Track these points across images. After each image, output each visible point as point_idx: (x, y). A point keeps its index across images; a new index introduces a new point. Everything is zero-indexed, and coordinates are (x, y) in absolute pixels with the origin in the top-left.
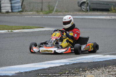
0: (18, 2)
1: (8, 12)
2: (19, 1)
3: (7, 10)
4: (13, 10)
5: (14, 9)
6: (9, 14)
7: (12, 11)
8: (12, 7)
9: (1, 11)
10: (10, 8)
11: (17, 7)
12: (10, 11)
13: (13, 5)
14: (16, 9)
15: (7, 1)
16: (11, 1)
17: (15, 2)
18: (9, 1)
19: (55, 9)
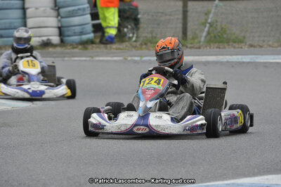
0: (81, 12)
1: (46, 44)
2: (84, 9)
3: (45, 38)
4: (64, 36)
5: (67, 33)
6: (51, 49)
7: (62, 41)
8: (62, 29)
10: (56, 31)
11: (78, 29)
12: (55, 39)
13: (66, 21)
14: (75, 34)
15: (45, 10)
16: (58, 10)
17: (69, 12)
18: (52, 9)
19: (204, 34)
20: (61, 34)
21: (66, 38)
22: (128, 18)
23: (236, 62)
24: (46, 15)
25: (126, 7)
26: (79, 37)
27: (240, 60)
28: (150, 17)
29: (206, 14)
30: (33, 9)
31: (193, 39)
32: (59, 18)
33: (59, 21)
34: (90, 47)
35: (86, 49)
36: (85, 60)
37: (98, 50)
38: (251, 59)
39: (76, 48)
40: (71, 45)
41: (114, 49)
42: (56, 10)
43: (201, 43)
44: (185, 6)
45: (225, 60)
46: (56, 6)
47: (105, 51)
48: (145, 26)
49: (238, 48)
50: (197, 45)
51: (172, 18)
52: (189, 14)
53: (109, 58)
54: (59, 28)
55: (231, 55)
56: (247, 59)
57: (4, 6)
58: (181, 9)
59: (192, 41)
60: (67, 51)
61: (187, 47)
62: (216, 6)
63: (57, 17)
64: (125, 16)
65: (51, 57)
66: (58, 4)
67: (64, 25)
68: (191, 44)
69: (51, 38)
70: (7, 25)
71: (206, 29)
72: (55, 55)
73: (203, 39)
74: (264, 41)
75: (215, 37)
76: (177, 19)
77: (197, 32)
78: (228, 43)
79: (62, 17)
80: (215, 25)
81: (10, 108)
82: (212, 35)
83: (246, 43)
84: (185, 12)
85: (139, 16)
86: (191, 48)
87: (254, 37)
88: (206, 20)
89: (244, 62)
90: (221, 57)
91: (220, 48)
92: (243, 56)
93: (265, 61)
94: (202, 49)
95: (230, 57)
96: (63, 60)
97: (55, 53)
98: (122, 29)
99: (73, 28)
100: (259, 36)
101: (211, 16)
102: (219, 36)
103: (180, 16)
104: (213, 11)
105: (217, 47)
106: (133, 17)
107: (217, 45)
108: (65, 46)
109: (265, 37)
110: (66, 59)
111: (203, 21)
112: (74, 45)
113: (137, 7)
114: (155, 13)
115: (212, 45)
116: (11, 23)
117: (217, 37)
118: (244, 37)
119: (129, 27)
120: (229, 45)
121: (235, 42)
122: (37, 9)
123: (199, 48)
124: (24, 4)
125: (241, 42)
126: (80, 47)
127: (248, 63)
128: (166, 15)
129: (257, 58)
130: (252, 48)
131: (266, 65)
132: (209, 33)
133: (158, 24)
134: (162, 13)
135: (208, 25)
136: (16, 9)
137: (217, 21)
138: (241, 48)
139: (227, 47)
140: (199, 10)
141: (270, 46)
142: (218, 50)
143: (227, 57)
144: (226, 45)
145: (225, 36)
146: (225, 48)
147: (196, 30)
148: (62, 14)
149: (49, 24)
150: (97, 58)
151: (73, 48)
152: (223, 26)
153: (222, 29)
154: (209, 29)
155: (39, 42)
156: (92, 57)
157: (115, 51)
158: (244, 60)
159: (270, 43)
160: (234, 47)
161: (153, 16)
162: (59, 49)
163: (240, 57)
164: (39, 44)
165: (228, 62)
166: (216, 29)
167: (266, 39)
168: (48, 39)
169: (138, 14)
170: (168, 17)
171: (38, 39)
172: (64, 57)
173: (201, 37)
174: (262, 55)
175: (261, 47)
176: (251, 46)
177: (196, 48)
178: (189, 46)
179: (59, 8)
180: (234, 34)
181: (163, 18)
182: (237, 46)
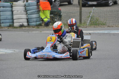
1: (22, 26)
3: (21, 24)
6: (24, 28)
7: (28, 25)
8: (28, 19)
9: (13, 24)
11: (35, 20)
12: (26, 24)
13: (30, 16)
14: (34, 22)
15: (21, 12)
16: (27, 12)
17: (31, 12)
18: (24, 11)
19: (89, 21)
20: (28, 22)
21: (30, 23)
22: (56, 15)
23: (102, 33)
24: (21, 14)
25: (56, 10)
26: (36, 23)
27: (103, 32)
28: (66, 14)
29: (90, 13)
30: (16, 11)
31: (84, 23)
32: (27, 15)
33: (27, 16)
34: (40, 27)
35: (38, 28)
36: (38, 33)
37: (43, 28)
38: (108, 32)
39: (34, 27)
40: (32, 26)
41: (50, 28)
42: (25, 12)
43: (87, 25)
44: (81, 10)
45: (97, 32)
46: (26, 10)
47: (47, 28)
48: (64, 18)
49: (103, 27)
50: (85, 26)
51: (75, 14)
52: (82, 13)
53: (48, 32)
54: (27, 19)
55: (100, 30)
56: (106, 32)
57: (4, 10)
58: (79, 11)
59: (83, 24)
60: (30, 29)
61: (81, 27)
62: (94, 10)
63: (26, 15)
64: (55, 14)
65: (23, 31)
66: (26, 9)
67: (29, 18)
68: (83, 25)
69: (23, 23)
70: (5, 18)
71: (89, 19)
72: (25, 31)
73: (88, 23)
74: (114, 24)
75: (93, 23)
76: (78, 15)
77: (86, 20)
78: (99, 25)
79: (28, 15)
80: (93, 18)
81: (4, 53)
82: (92, 22)
83: (106, 25)
84: (81, 12)
85: (62, 14)
86: (83, 27)
87: (110, 22)
88: (90, 15)
89: (105, 33)
90: (96, 31)
91: (95, 27)
92: (105, 31)
93: (114, 33)
94: (87, 28)
95: (99, 31)
96: (29, 33)
97: (25, 30)
98: (54, 19)
99: (33, 19)
100: (112, 22)
101: (91, 14)
102: (95, 22)
103: (79, 14)
104: (92, 11)
105: (94, 27)
106: (58, 14)
107: (94, 26)
108: (30, 27)
109: (114, 22)
110: (30, 32)
111: (89, 16)
112: (33, 26)
113: (60, 10)
114: (68, 12)
115: (92, 26)
116: (7, 17)
117: (94, 23)
118: (106, 23)
119: (57, 18)
120: (99, 26)
121: (101, 25)
122: (17, 11)
123: (86, 27)
124: (12, 9)
125: (104, 25)
126: (36, 27)
127: (107, 33)
128: (73, 13)
129: (110, 31)
130: (109, 27)
131: (114, 34)
132: (91, 21)
133: (69, 18)
134: (71, 13)
135: (90, 18)
136: (9, 11)
137: (94, 16)
138: (104, 27)
139: (98, 27)
140: (87, 11)
141: (116, 26)
142: (94, 28)
143: (98, 31)
144: (98, 26)
145: (97, 22)
146: (97, 27)
147: (85, 20)
148: (28, 13)
149: (23, 18)
150: (43, 32)
151: (33, 27)
152: (97, 18)
153: (96, 19)
154: (91, 19)
155: (19, 25)
156: (41, 31)
157: (51, 29)
158: (105, 32)
159: (117, 25)
160: (101, 27)
161: (67, 14)
162: (27, 28)
163: (103, 31)
164: (19, 26)
165: (98, 33)
166: (94, 19)
167: (115, 23)
168: (22, 24)
169: (61, 13)
170: (73, 14)
171: (18, 24)
172: (29, 31)
173: (87, 23)
174: (113, 30)
175: (113, 27)
176: (108, 26)
177: (85, 27)
178: (82, 26)
179: (27, 11)
180: (101, 21)
181: (71, 15)
182: (102, 26)
